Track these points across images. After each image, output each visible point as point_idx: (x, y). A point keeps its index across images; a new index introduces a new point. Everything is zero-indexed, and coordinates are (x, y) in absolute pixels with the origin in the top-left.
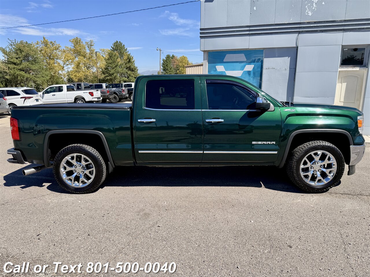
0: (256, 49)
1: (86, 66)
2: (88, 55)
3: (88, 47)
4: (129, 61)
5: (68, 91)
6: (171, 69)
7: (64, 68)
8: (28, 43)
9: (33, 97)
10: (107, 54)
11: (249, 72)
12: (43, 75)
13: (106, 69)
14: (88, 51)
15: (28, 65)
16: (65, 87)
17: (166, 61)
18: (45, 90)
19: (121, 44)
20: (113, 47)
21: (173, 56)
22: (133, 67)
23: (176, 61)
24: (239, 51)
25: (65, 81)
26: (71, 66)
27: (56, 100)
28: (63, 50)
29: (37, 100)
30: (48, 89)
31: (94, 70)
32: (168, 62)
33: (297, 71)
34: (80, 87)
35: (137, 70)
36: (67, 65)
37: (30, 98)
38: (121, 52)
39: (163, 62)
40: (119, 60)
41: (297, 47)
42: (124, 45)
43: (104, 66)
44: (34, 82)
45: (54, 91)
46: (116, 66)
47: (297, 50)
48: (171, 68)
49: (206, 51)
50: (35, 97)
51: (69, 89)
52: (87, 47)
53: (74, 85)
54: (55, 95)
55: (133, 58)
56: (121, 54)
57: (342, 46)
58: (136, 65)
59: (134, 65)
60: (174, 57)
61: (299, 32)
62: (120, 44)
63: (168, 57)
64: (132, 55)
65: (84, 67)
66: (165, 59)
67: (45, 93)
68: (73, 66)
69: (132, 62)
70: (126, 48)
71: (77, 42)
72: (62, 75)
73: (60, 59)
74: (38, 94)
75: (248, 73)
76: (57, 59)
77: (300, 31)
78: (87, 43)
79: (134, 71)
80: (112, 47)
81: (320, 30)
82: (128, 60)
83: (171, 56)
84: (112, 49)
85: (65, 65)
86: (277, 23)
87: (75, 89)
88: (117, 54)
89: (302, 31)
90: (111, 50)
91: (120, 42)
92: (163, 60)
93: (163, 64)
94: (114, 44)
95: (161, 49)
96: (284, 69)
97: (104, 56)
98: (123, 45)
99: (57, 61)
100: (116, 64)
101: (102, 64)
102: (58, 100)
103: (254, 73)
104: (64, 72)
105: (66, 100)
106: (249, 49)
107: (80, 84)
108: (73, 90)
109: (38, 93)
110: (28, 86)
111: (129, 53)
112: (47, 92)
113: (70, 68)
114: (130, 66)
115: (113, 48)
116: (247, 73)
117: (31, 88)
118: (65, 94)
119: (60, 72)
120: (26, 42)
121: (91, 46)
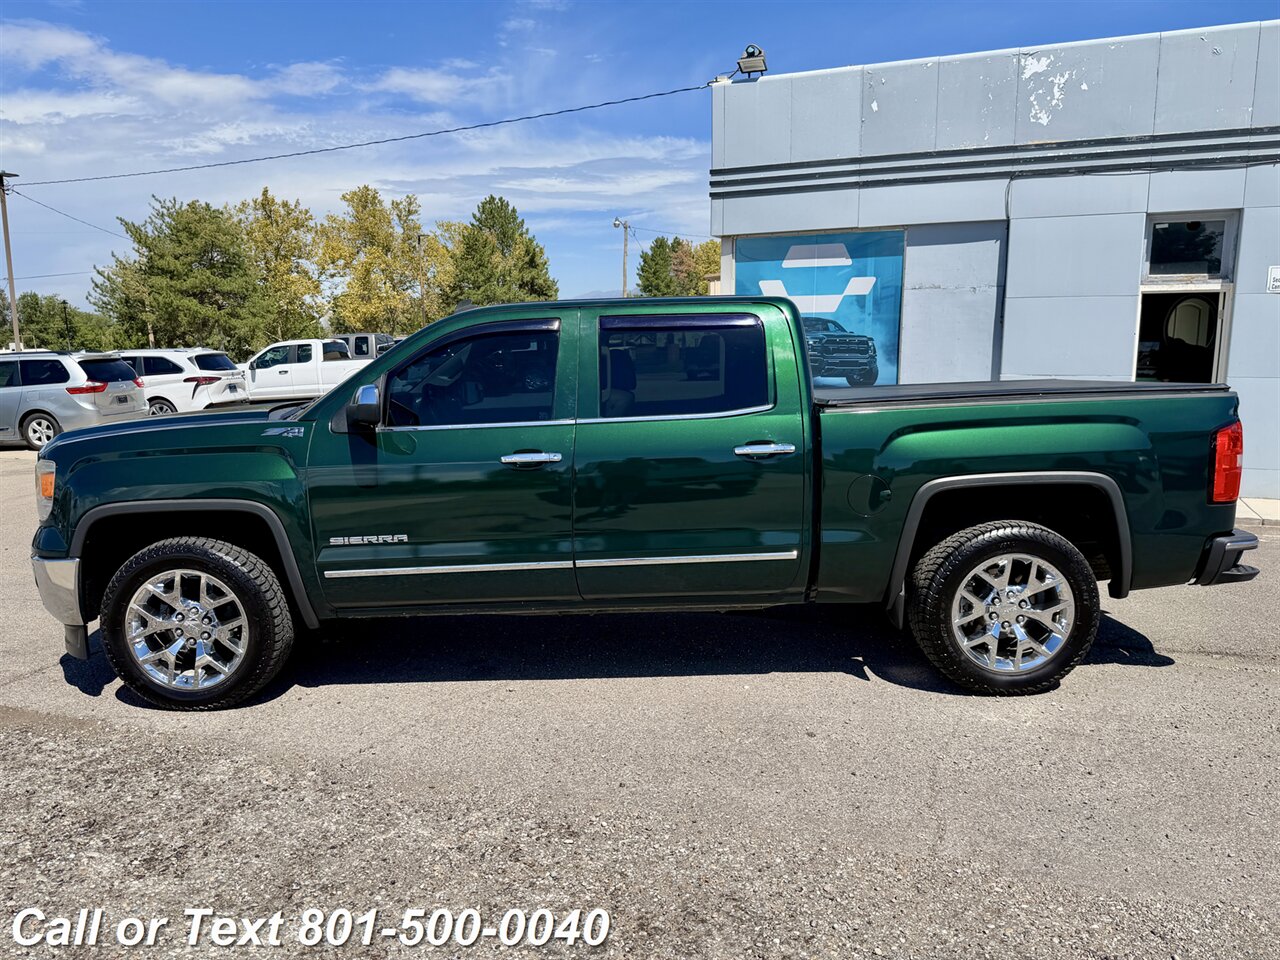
0: (880, 227)
1: (392, 280)
2: (396, 244)
3: (399, 217)
4: (532, 263)
5: (326, 359)
6: (668, 286)
7: (322, 287)
8: (212, 209)
9: (220, 379)
10: (458, 238)
11: (860, 300)
12: (254, 310)
13: (453, 289)
14: (398, 231)
15: (208, 278)
16: (317, 347)
17: (652, 260)
18: (258, 358)
19: (504, 205)
20: (478, 215)
21: (677, 243)
22: (541, 281)
23: (685, 259)
24: (828, 235)
25: (322, 328)
26: (342, 279)
27: (290, 388)
28: (319, 226)
29: (232, 388)
30: (266, 353)
31: (416, 292)
32: (661, 262)
33: (1008, 294)
34: (364, 348)
35: (557, 291)
36: (332, 276)
37: (211, 380)
38: (504, 234)
39: (642, 264)
40: (497, 258)
41: (1007, 222)
42: (514, 211)
43: (447, 280)
44: (227, 332)
45: (285, 361)
46: (488, 279)
47: (1008, 228)
48: (671, 281)
49: (730, 236)
50: (225, 377)
51: (333, 352)
52: (396, 218)
53: (347, 340)
54: (286, 372)
55: (545, 250)
56: (506, 240)
57: (1148, 215)
58: (551, 276)
59: (546, 273)
60: (679, 243)
61: (1012, 176)
62: (502, 205)
63: (660, 244)
64: (539, 242)
65: (385, 283)
66: (650, 253)
67: (258, 367)
68: (348, 279)
69: (541, 266)
70: (519, 220)
71: (364, 201)
72: (312, 307)
73: (308, 259)
74: (235, 368)
75: (858, 301)
76: (300, 257)
77: (1015, 172)
78: (395, 205)
79: (546, 295)
80: (474, 216)
81: (1076, 168)
82: (527, 259)
83: (670, 242)
84: (476, 223)
85: (323, 277)
86: (942, 149)
87: (349, 354)
88: (490, 238)
89: (1021, 172)
90: (472, 225)
91: (501, 199)
92: (644, 257)
93: (642, 270)
94: (483, 207)
95: (628, 224)
96: (968, 288)
97: (450, 246)
98: (510, 208)
99: (298, 263)
100: (487, 272)
101: (442, 272)
102: (296, 388)
103: (877, 303)
104: (319, 300)
105: (321, 387)
106: (857, 228)
107: (367, 338)
108: (344, 356)
109: (237, 366)
110: (208, 345)
111: (530, 236)
112: (263, 363)
113: (338, 285)
114: (533, 279)
115: (478, 220)
116: (855, 303)
117: (215, 352)
118: (317, 369)
119: (308, 299)
120: (207, 205)
121: (410, 212)
